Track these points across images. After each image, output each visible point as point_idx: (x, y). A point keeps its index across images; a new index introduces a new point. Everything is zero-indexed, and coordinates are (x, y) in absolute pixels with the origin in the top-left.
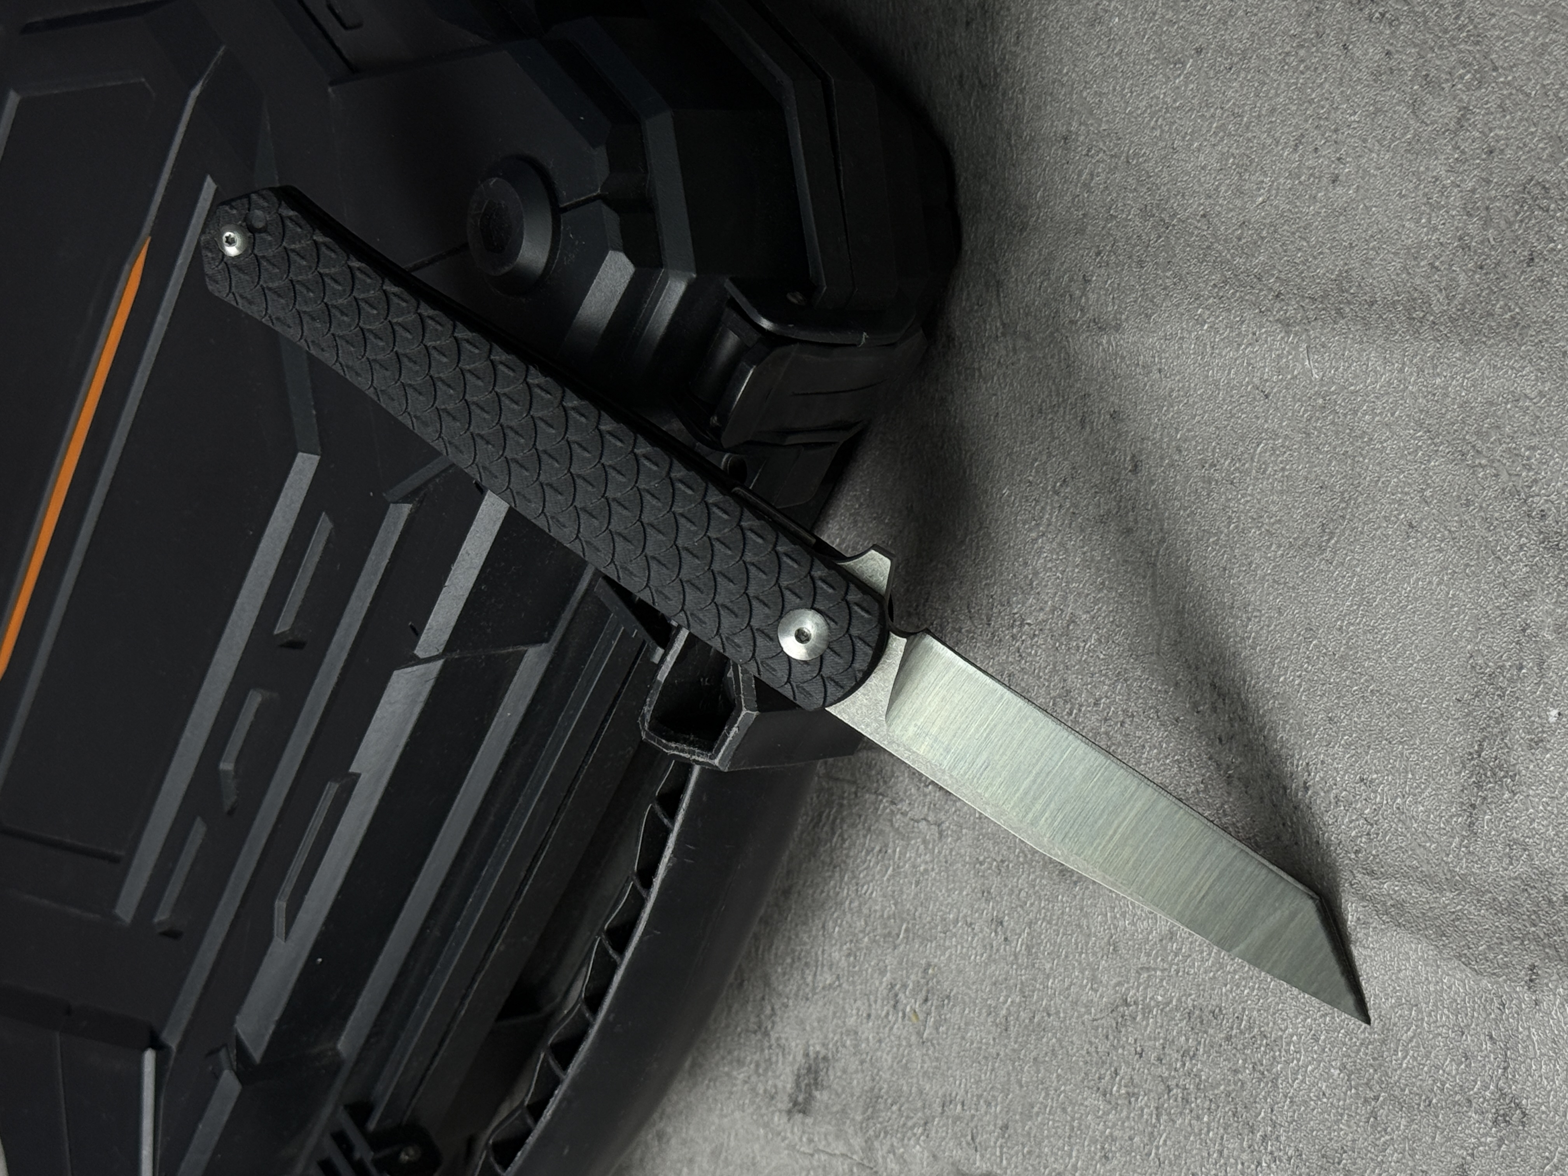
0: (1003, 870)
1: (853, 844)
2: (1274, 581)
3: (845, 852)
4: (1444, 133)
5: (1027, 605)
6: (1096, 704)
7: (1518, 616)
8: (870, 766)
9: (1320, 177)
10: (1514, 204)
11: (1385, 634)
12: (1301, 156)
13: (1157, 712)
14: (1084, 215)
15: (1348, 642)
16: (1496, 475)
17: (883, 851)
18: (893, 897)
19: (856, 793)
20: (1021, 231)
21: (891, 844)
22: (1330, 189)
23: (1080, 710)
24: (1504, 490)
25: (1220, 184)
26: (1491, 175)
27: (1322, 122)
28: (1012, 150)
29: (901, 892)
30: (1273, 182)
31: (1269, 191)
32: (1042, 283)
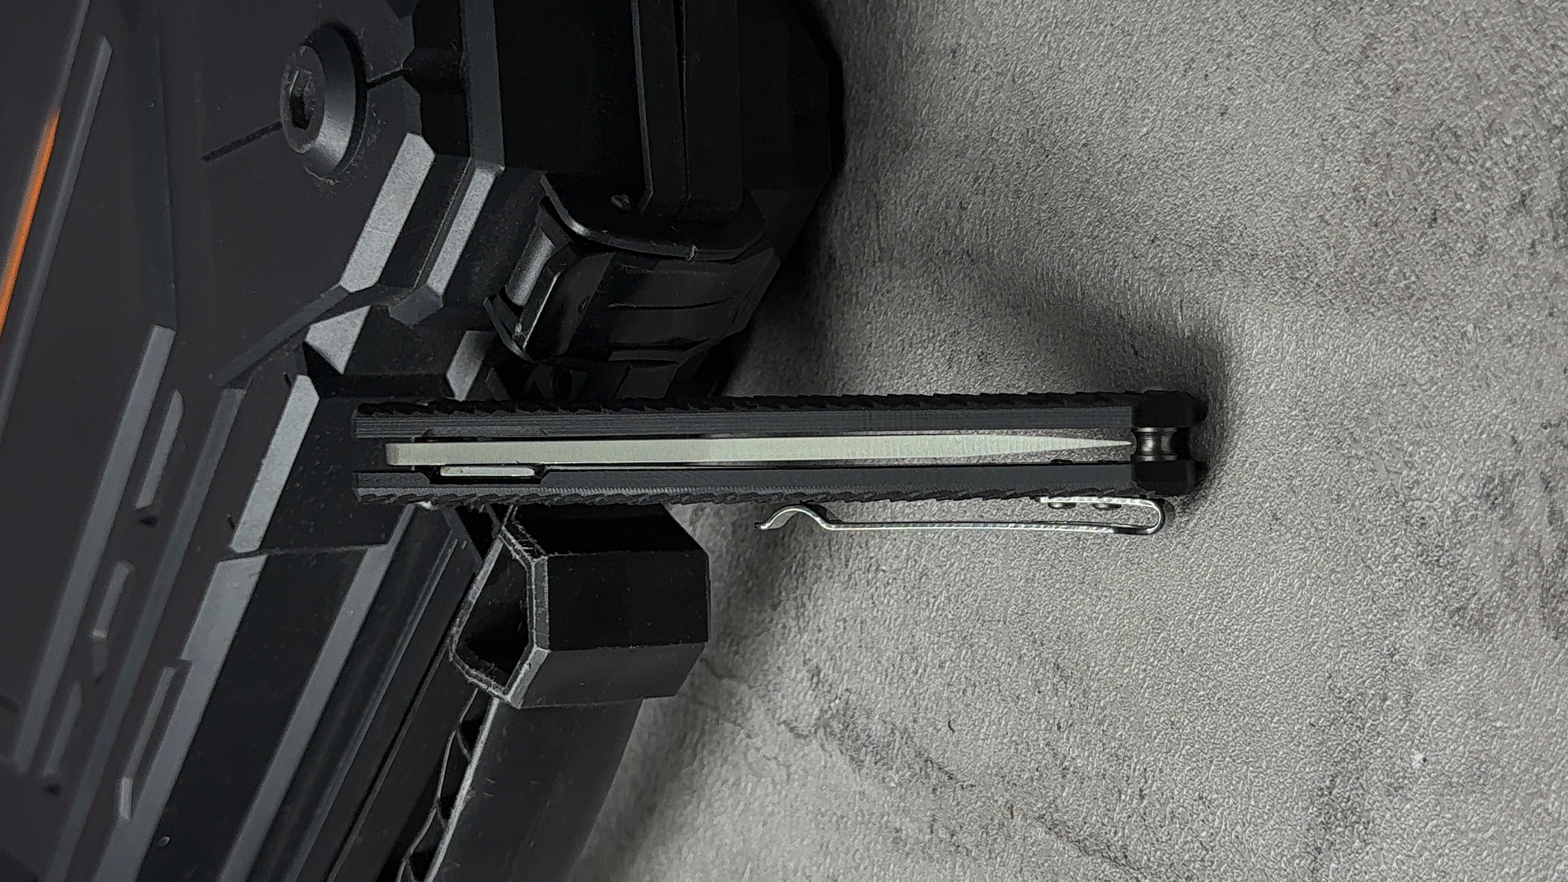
0: (842, 826)
1: (710, 772)
2: (1128, 559)
3: (703, 778)
4: (1346, 64)
5: (884, 550)
6: (941, 667)
7: (1386, 638)
8: (731, 695)
9: (1209, 108)
10: (1419, 152)
11: (1238, 637)
12: (1191, 83)
13: (999, 685)
14: (966, 137)
16: (1373, 471)
17: (737, 784)
18: (742, 832)
19: (717, 720)
20: (904, 150)
21: (744, 779)
22: (1218, 122)
23: (925, 670)
24: (1380, 488)
25: (1104, 111)
26: (1395, 116)
27: (1215, 46)
28: (902, 62)
29: (750, 830)
30: (1159, 111)
31: (1154, 121)
32: (919, 207)
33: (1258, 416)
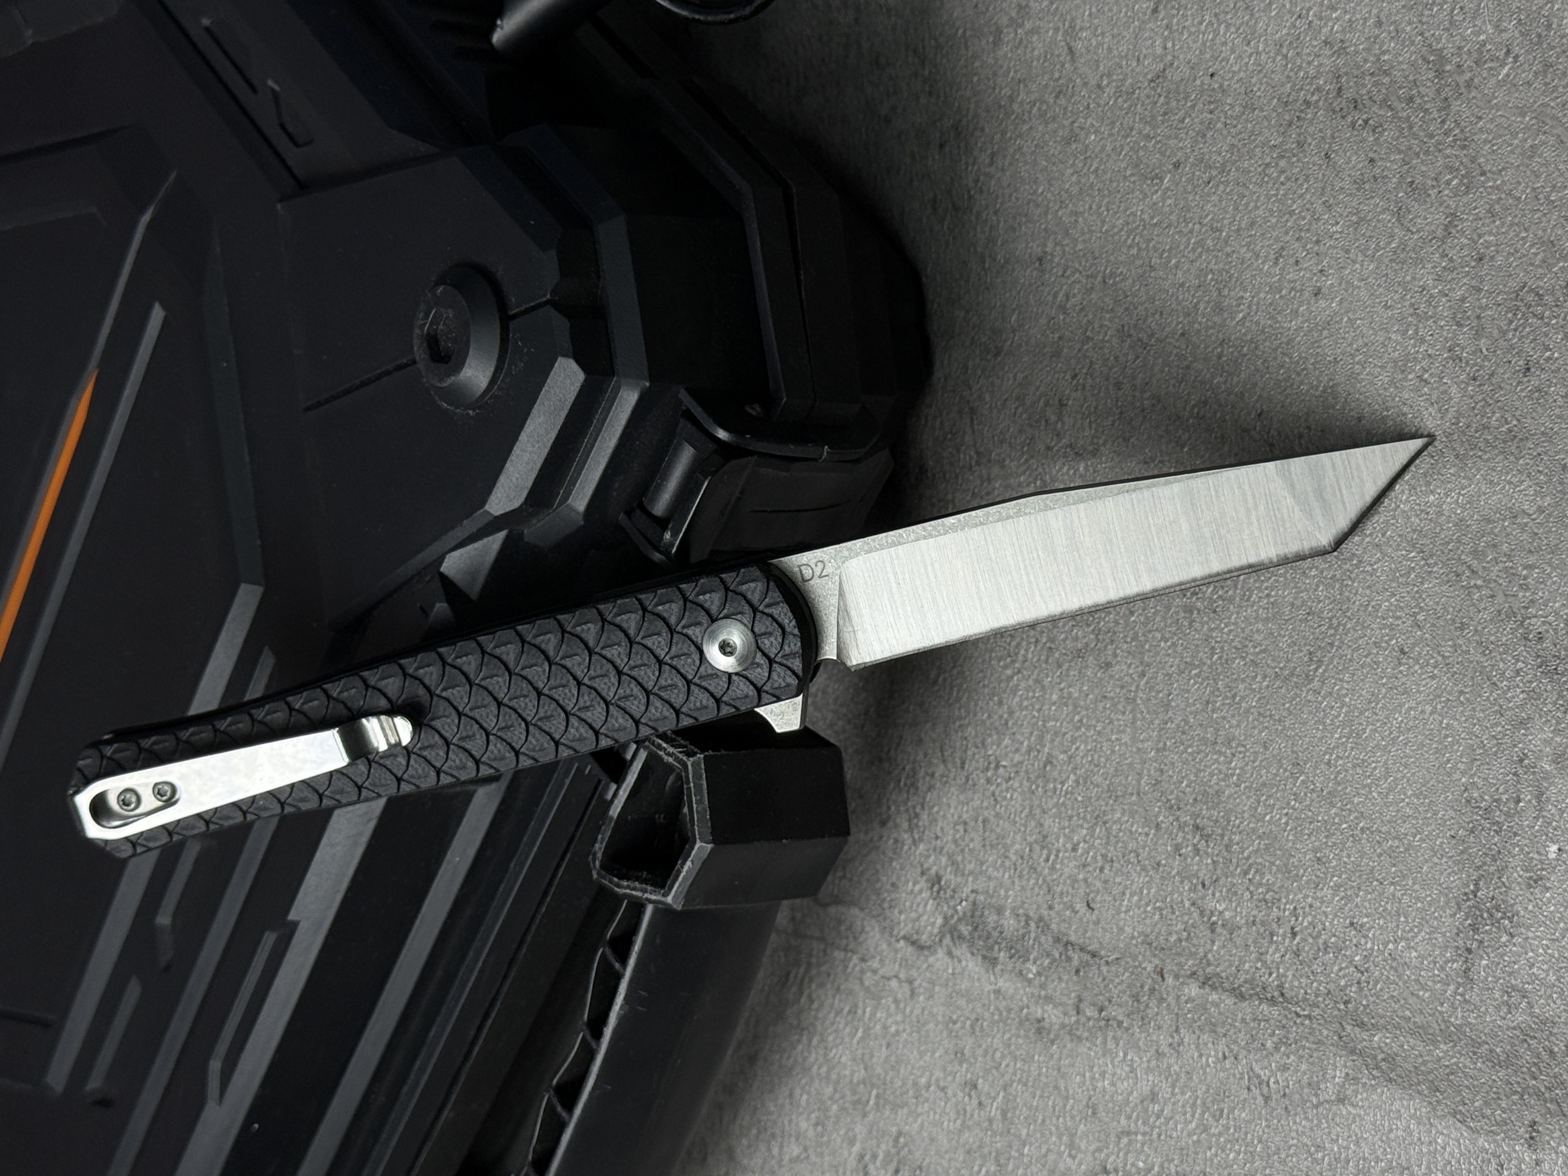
0: (977, 1029)
1: (821, 1005)
2: (1260, 714)
3: (813, 1013)
4: (1431, 240)
5: (1003, 746)
6: (1074, 849)
7: (1515, 746)
8: (839, 922)
9: (1302, 290)
10: (1507, 312)
11: (1375, 768)
12: (1282, 269)
13: (1138, 856)
14: (1060, 338)
15: (1336, 778)
16: (1492, 596)
17: (853, 1012)
18: (863, 1060)
19: (825, 951)
20: (995, 356)
21: (861, 1004)
22: (1312, 302)
23: (1057, 856)
24: (1499, 612)
25: (1199, 302)
26: (1481, 282)
27: (1303, 234)
28: (986, 274)
29: (872, 1056)
30: (1253, 297)
31: (1249, 307)
32: (1016, 408)
33: (1376, 563)
